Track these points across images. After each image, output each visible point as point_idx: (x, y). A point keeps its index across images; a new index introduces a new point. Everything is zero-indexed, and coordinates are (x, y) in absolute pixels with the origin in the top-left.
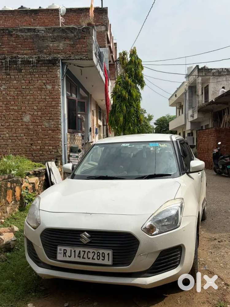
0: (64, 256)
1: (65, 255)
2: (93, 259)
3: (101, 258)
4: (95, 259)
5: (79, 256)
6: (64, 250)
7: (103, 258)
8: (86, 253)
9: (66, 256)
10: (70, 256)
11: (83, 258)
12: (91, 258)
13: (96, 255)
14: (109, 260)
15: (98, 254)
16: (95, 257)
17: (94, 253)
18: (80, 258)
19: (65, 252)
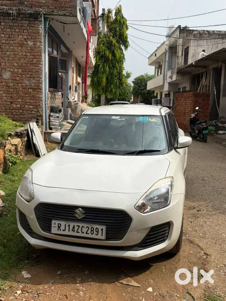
0: (58, 230)
1: (59, 228)
2: (86, 233)
3: (95, 233)
4: (88, 234)
5: (73, 230)
6: (59, 224)
7: (97, 233)
8: (80, 228)
9: (60, 230)
10: (64, 230)
11: (77, 232)
12: (85, 233)
13: (90, 230)
14: (102, 235)
15: (92, 229)
16: (89, 232)
17: (88, 228)
18: (74, 232)
19: (59, 225)
